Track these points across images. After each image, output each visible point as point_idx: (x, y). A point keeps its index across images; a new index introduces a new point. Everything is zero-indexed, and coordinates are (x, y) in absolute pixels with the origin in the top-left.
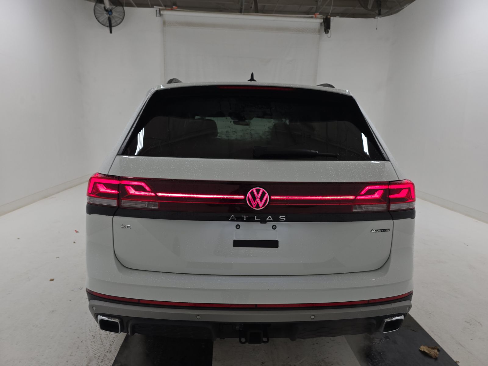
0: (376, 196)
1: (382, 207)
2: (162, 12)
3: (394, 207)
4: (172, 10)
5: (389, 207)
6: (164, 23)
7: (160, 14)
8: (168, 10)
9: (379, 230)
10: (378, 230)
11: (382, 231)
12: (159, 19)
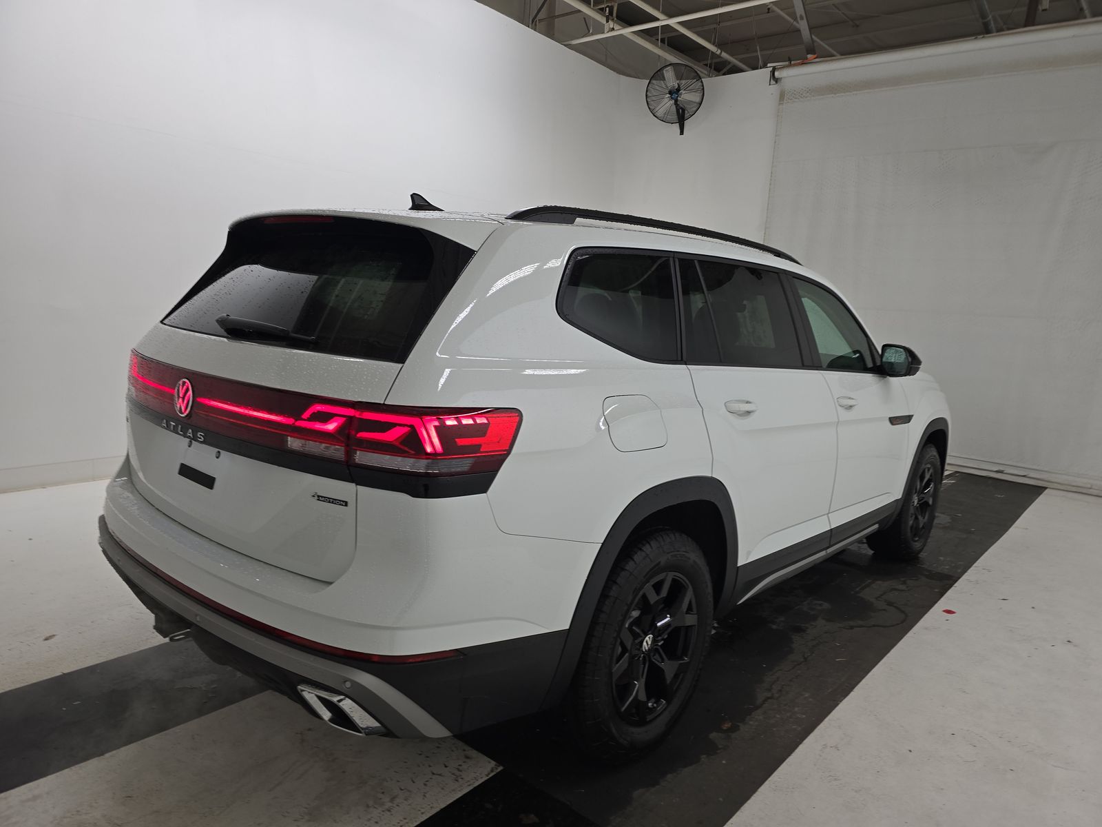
0: (331, 427)
1: (336, 451)
2: (777, 74)
3: (364, 458)
4: (804, 62)
5: (349, 454)
6: (782, 96)
7: (777, 80)
8: (795, 65)
9: (325, 497)
10: (322, 497)
11: (329, 502)
12: (774, 88)
